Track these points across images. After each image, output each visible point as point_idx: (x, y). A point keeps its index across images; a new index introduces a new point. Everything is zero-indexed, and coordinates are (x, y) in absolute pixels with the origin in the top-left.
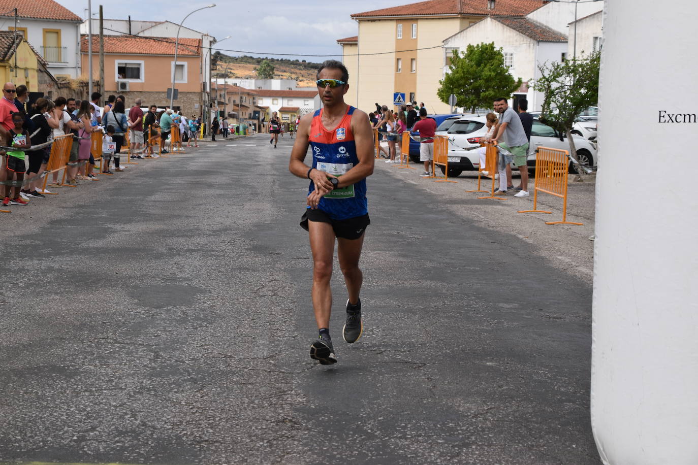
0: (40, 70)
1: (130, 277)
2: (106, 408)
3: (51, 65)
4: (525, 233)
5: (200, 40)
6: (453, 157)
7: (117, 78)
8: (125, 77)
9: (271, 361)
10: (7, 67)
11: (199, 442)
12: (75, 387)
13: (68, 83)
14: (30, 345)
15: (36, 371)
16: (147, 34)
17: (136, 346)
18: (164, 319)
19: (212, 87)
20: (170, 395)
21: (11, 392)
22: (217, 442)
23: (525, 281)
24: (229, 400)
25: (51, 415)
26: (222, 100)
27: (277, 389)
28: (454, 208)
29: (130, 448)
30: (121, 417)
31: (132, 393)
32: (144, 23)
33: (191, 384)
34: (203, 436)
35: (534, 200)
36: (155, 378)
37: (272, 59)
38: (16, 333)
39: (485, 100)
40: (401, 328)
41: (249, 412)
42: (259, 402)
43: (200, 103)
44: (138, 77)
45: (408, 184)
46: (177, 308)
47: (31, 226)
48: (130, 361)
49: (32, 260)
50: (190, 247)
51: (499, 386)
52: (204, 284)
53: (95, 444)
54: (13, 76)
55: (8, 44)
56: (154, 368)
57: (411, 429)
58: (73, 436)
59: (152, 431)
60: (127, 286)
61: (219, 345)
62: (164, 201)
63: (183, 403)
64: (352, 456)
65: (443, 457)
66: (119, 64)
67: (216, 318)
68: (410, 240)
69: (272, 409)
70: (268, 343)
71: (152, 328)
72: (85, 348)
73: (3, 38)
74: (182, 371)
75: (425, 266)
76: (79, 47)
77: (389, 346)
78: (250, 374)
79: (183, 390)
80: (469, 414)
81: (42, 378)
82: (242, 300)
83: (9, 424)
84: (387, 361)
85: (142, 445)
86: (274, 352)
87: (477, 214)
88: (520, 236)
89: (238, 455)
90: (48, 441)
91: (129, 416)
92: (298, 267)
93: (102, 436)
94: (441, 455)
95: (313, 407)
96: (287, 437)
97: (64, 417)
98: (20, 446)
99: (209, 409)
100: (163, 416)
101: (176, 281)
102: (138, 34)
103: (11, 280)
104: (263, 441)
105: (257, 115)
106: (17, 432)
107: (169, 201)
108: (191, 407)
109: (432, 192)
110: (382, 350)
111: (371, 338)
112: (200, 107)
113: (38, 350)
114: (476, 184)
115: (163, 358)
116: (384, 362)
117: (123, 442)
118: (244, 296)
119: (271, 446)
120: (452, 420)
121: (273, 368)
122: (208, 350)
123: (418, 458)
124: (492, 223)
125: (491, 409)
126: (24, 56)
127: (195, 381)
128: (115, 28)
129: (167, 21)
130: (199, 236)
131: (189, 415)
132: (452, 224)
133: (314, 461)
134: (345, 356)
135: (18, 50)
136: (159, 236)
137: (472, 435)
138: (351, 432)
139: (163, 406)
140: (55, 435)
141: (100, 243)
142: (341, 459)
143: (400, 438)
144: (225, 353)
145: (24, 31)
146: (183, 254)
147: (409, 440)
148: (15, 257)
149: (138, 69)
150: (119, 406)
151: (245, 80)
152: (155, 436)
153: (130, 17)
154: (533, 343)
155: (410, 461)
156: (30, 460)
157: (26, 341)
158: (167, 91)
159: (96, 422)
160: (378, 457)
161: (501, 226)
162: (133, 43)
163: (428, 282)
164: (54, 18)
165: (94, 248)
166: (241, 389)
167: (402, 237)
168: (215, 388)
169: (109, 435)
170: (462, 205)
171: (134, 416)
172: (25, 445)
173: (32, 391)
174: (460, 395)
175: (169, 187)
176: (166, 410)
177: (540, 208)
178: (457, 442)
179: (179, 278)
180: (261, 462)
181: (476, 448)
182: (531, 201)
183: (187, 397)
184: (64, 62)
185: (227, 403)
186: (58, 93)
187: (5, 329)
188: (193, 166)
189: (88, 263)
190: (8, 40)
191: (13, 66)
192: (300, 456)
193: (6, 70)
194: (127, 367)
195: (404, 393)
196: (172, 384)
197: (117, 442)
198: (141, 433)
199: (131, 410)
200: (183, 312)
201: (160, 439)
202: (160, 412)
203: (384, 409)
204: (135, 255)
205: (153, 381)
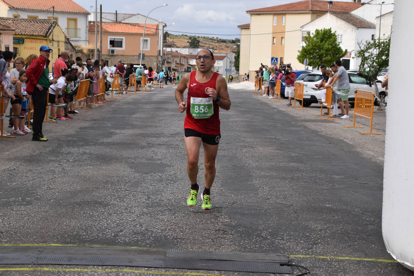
0: (66, 42)
1: (129, 158)
2: (126, 221)
3: (72, 39)
4: (348, 138)
5: (157, 25)
6: (306, 95)
7: (109, 47)
8: (113, 46)
10: (48, 40)
11: (176, 239)
12: (109, 211)
13: (82, 50)
14: (81, 191)
15: (88, 203)
16: (126, 21)
17: (137, 192)
18: (150, 180)
19: (164, 53)
20: (158, 217)
21: (76, 213)
22: (185, 239)
23: (347, 164)
25: (99, 224)
26: (169, 61)
27: (214, 215)
28: (307, 124)
29: (142, 241)
30: (134, 226)
31: (138, 215)
32: (125, 15)
33: (169, 212)
34: (178, 236)
35: (354, 120)
36: (149, 208)
37: (198, 36)
38: (73, 184)
39: (326, 62)
40: (279, 187)
41: (200, 226)
42: (205, 221)
43: (157, 62)
44: (121, 46)
45: (280, 110)
46: (156, 174)
47: (70, 130)
48: (135, 200)
49: (73, 147)
50: (159, 142)
51: (333, 217)
52: (169, 162)
53: (123, 238)
54: (51, 45)
55: (48, 27)
56: (148, 203)
57: (286, 236)
58: (112, 234)
59: (151, 233)
60: (128, 163)
61: (181, 193)
62: (142, 118)
63: (166, 220)
64: (255, 247)
65: (304, 249)
66: (110, 39)
67: (178, 179)
68: (282, 141)
69: (213, 224)
71: (144, 184)
72: (110, 193)
73: (46, 23)
74: (163, 205)
75: (291, 155)
76: (88, 29)
77: (273, 195)
79: (164, 214)
80: (317, 229)
81: (91, 206)
83: (78, 227)
85: (147, 239)
87: (320, 128)
88: (345, 140)
90: (100, 236)
91: (138, 226)
92: (220, 154)
93: (126, 234)
94: (302, 248)
95: (234, 224)
96: (221, 238)
97: (106, 225)
98: (86, 237)
99: (180, 224)
100: (156, 226)
101: (154, 160)
102: (121, 21)
103: (65, 158)
104: (209, 239)
105: (189, 70)
106: (83, 231)
107: (144, 118)
108: (170, 222)
109: (294, 115)
110: (269, 197)
111: (262, 192)
112: (157, 65)
113: (86, 193)
114: (320, 111)
115: (152, 199)
116: (271, 204)
117: (137, 237)
119: (213, 241)
120: (308, 232)
122: (175, 195)
123: (290, 249)
124: (329, 133)
125: (328, 227)
126: (58, 34)
127: (171, 210)
128: (108, 18)
129: (138, 14)
130: (163, 137)
131: (169, 226)
132: (306, 133)
134: (249, 200)
135: (54, 30)
136: (142, 137)
137: (319, 239)
138: (255, 236)
139: (155, 222)
140: (102, 233)
141: (109, 140)
142: (250, 248)
143: (281, 240)
144: (185, 197)
145: (56, 19)
146: (156, 146)
147: (285, 241)
148: (64, 146)
149: (121, 42)
150: (133, 221)
151: (183, 49)
152: (153, 235)
153: (116, 11)
154: (352, 196)
155: (286, 250)
156: (92, 244)
157: (79, 189)
158: (138, 55)
159: (122, 228)
160: (270, 248)
161: (334, 135)
162: (119, 26)
163: (293, 164)
164: (74, 12)
165: (107, 143)
166: (196, 215)
167: (278, 139)
168: (181, 214)
169: (130, 234)
170: (312, 123)
171: (141, 225)
172: (89, 237)
173: (87, 213)
174: (312, 220)
175: (143, 110)
176: (157, 223)
177: (357, 125)
178: (311, 242)
179: (155, 159)
180: (209, 249)
181: (321, 245)
182: (352, 121)
183: (167, 217)
184: (79, 38)
185: (188, 221)
186: (76, 55)
187: (67, 182)
188: (156, 98)
189: (104, 150)
190: (48, 24)
191: (51, 39)
192: (229, 247)
193: (47, 42)
194: (134, 202)
195: (282, 219)
196: (158, 211)
197: (134, 237)
198: (146, 234)
199: (139, 223)
200: (160, 176)
201: (156, 237)
202: (154, 224)
203: (272, 226)
204: (130, 146)
205: (148, 209)
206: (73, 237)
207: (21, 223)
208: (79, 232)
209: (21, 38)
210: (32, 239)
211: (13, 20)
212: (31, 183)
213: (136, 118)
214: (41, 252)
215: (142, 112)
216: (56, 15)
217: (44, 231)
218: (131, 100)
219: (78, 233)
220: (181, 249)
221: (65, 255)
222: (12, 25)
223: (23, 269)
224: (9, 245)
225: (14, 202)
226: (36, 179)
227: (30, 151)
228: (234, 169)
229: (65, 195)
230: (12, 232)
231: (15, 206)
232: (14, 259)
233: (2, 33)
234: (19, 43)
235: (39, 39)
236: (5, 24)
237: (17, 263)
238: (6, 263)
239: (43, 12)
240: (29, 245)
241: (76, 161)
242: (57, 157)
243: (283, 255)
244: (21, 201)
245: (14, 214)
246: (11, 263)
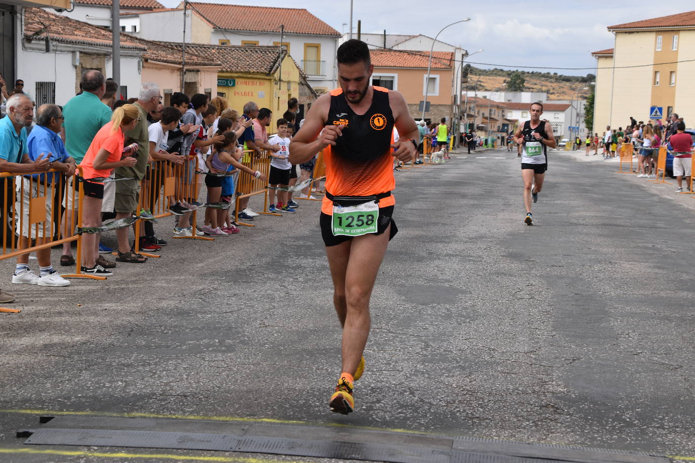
0: (301, 83)
1: (396, 277)
2: (387, 385)
3: (310, 78)
5: (453, 53)
9: (532, 356)
10: (272, 80)
11: (471, 419)
15: (324, 352)
16: (401, 47)
17: (408, 336)
18: (430, 315)
19: (462, 100)
21: (306, 367)
22: (487, 419)
24: (495, 386)
26: (472, 113)
27: (539, 379)
30: (401, 393)
32: (399, 37)
33: (460, 371)
34: (475, 413)
36: (427, 364)
37: (523, 71)
38: (302, 320)
42: (523, 389)
43: (450, 115)
45: (664, 199)
46: (441, 306)
47: (302, 228)
48: (404, 349)
49: (306, 257)
50: (448, 252)
52: (465, 286)
53: (381, 414)
54: (278, 88)
55: (274, 58)
56: (425, 356)
57: (668, 421)
58: (363, 406)
59: (429, 406)
60: (394, 285)
61: (482, 339)
62: (421, 210)
63: (454, 385)
64: (611, 439)
67: (477, 316)
68: (666, 253)
69: (536, 396)
70: (528, 340)
71: (420, 322)
73: (270, 52)
74: (451, 359)
75: (682, 278)
77: (646, 348)
78: (513, 365)
79: (453, 375)
81: (329, 358)
82: (501, 301)
83: (308, 393)
84: (644, 361)
85: (421, 417)
86: (534, 347)
89: (507, 431)
91: (408, 393)
92: (553, 274)
93: (386, 407)
95: (574, 396)
96: (550, 419)
98: (319, 410)
99: (478, 392)
100: (438, 395)
101: (438, 282)
102: (393, 47)
103: (291, 275)
104: (529, 421)
105: (505, 128)
106: (315, 399)
107: (425, 210)
108: (461, 389)
109: (689, 207)
110: (639, 351)
111: (627, 341)
113: (323, 335)
115: (433, 347)
116: (641, 363)
117: (405, 413)
118: (503, 298)
119: (536, 426)
121: (534, 361)
122: (473, 343)
123: (676, 446)
126: (288, 70)
127: (463, 368)
128: (370, 42)
129: (421, 35)
130: (456, 243)
131: (460, 396)
133: (576, 440)
134: (602, 355)
135: (282, 64)
136: (419, 241)
138: (610, 420)
139: (437, 387)
142: (602, 441)
143: (658, 427)
144: (488, 346)
145: (287, 45)
147: (666, 430)
148: (291, 256)
149: (392, 82)
150: (399, 384)
151: (495, 93)
152: (432, 411)
153: (385, 31)
155: (668, 447)
157: (312, 327)
158: (419, 103)
160: (637, 442)
162: (388, 56)
163: (685, 293)
164: (315, 33)
166: (506, 378)
167: (657, 249)
168: (482, 375)
169: (392, 407)
171: (412, 393)
172: (324, 410)
173: (323, 368)
175: (424, 196)
176: (439, 390)
179: (441, 279)
183: (457, 381)
184: (323, 75)
187: (293, 316)
188: (446, 176)
190: (273, 55)
191: (277, 79)
192: (563, 436)
193: (271, 84)
194: (401, 353)
195: (661, 390)
196: (442, 369)
197: (400, 413)
198: (420, 407)
199: (409, 389)
200: (447, 309)
201: (437, 414)
202: (435, 392)
203: (642, 402)
204: (398, 257)
205: (426, 366)
206: (298, 408)
207: (216, 383)
208: (309, 400)
209: (231, 77)
210: (232, 410)
211: (219, 48)
212: (236, 315)
213: (412, 209)
214: (245, 432)
215: (421, 199)
216: (286, 40)
217: (251, 397)
218: (404, 180)
219: (306, 402)
220: (480, 437)
221: (285, 438)
222: (217, 57)
223: (216, 459)
224: (196, 418)
225: (207, 346)
226: (244, 309)
227: (236, 263)
228: (577, 301)
229: (289, 336)
230: (202, 397)
231: (208, 354)
232: (203, 441)
233: (200, 69)
234: (227, 86)
235: (259, 79)
236: (206, 55)
237: (208, 448)
238: (190, 448)
239: (266, 34)
240: (228, 419)
241: (310, 280)
242: (279, 273)
243: (662, 456)
244: (217, 344)
245: (206, 366)
246: (197, 448)
